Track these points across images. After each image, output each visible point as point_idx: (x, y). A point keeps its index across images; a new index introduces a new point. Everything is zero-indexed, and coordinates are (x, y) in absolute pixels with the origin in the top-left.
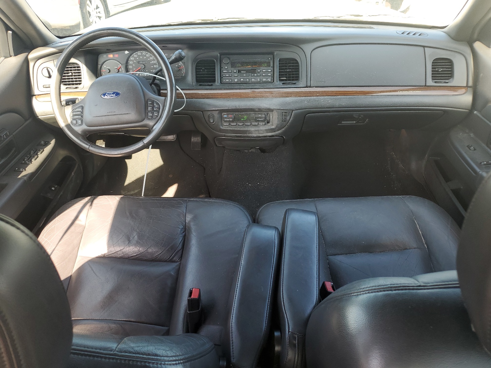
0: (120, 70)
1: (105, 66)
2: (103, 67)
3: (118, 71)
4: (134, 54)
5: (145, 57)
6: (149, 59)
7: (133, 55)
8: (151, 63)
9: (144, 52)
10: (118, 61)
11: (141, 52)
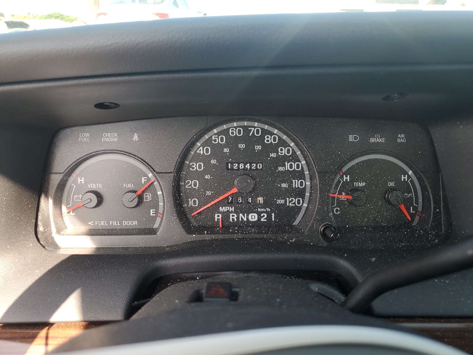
0: (148, 197)
1: (81, 180)
2: (71, 179)
3: (136, 200)
4: (215, 131)
5: (258, 148)
6: (273, 155)
7: (206, 137)
8: (280, 169)
9: (256, 124)
10: (143, 161)
11: (246, 123)
